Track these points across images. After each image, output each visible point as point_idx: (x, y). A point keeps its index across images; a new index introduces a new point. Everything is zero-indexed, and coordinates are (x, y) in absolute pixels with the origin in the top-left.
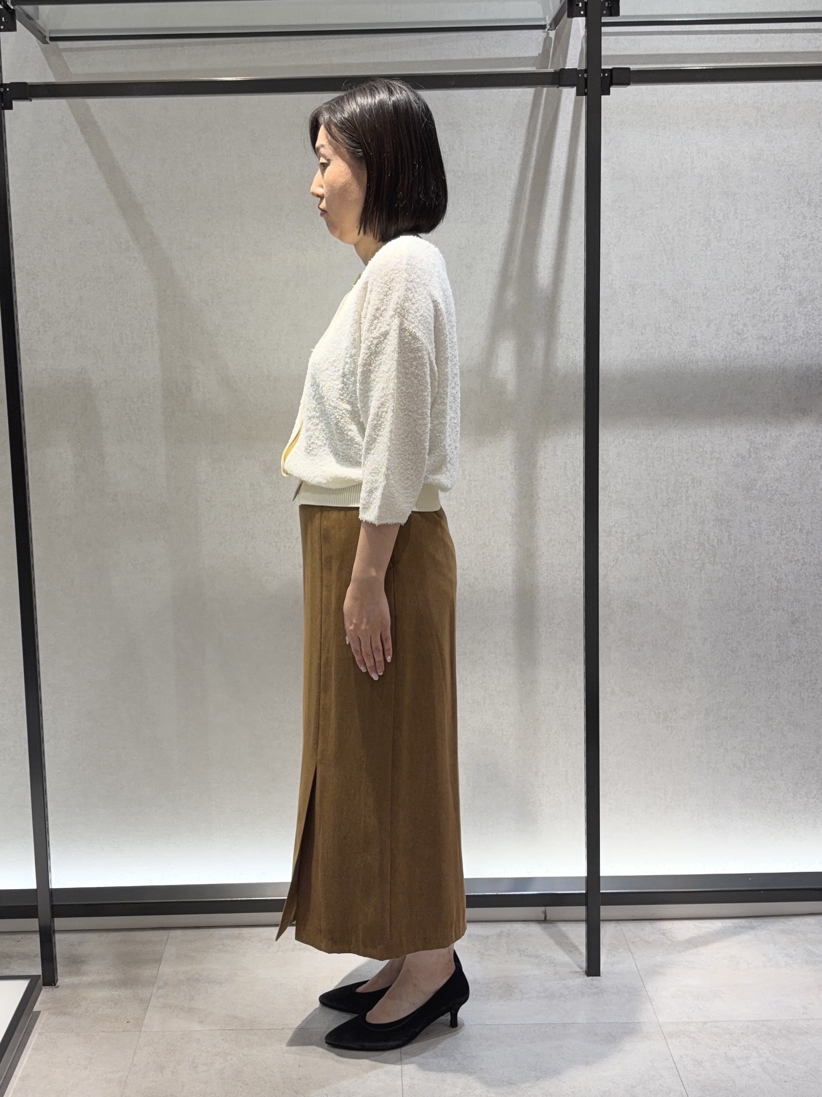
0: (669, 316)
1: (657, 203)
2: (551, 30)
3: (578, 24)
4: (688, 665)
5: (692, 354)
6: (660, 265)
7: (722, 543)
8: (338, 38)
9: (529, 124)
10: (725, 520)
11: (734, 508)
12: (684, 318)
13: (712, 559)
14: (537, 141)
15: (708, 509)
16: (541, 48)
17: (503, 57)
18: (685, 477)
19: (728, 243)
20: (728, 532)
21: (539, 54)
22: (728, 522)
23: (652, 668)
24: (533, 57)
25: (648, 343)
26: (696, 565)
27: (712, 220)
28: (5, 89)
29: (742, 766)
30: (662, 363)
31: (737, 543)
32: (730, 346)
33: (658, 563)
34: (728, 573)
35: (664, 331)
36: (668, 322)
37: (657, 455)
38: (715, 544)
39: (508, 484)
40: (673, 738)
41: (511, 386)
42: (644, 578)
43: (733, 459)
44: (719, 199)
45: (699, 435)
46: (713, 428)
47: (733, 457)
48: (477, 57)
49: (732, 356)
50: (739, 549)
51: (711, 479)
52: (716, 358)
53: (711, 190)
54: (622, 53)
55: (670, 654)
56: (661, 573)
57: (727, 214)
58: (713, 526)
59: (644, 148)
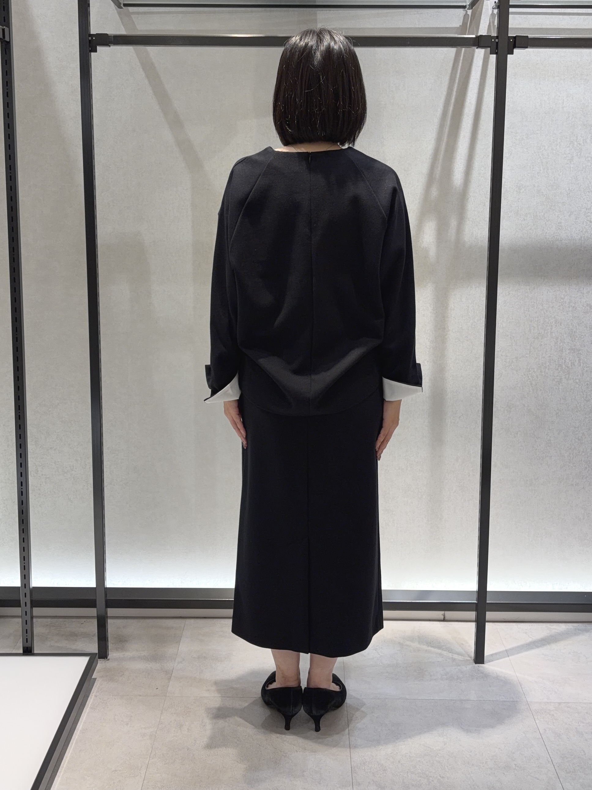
0: (543, 208)
1: (538, 131)
2: (469, 9)
3: (488, 6)
4: (547, 448)
5: (558, 234)
6: (538, 173)
7: (574, 365)
8: (322, 11)
9: (452, 73)
10: (577, 349)
11: (583, 341)
12: (554, 210)
13: (567, 376)
14: (456, 85)
15: (565, 342)
16: (462, 21)
17: (435, 27)
18: (550, 319)
19: (585, 159)
20: (579, 358)
21: (460, 26)
22: (579, 351)
23: (523, 449)
24: (456, 27)
25: (528, 226)
26: (556, 380)
27: (575, 143)
28: (92, 38)
29: (582, 518)
30: (537, 240)
31: (585, 365)
32: (585, 230)
33: (530, 377)
34: (577, 386)
35: (539, 218)
36: (543, 212)
37: (532, 303)
38: (570, 366)
39: (428, 320)
40: (535, 497)
41: (432, 252)
42: (520, 387)
43: (584, 308)
44: (580, 129)
45: (561, 290)
46: (571, 286)
47: (584, 306)
48: (417, 26)
49: (586, 237)
50: (586, 369)
51: (569, 321)
52: (575, 238)
53: (575, 122)
54: (517, 27)
55: (535, 440)
56: (531, 384)
57: (586, 139)
58: (569, 353)
59: (530, 92)
